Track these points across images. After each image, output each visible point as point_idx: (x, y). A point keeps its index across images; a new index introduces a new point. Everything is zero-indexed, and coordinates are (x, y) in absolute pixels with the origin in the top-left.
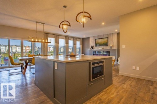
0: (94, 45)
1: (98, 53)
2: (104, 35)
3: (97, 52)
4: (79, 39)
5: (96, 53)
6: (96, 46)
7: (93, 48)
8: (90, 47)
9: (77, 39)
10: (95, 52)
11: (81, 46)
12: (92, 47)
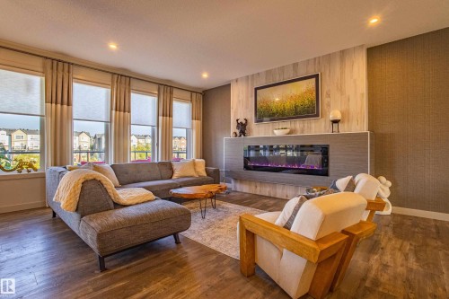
0: (251, 116)
1: (267, 153)
2: (295, 65)
3: (265, 149)
4: (188, 94)
5: (262, 152)
6: (259, 120)
7: (243, 132)
8: (234, 128)
9: (176, 92)
10: (257, 148)
11: (197, 123)
12: (243, 128)
